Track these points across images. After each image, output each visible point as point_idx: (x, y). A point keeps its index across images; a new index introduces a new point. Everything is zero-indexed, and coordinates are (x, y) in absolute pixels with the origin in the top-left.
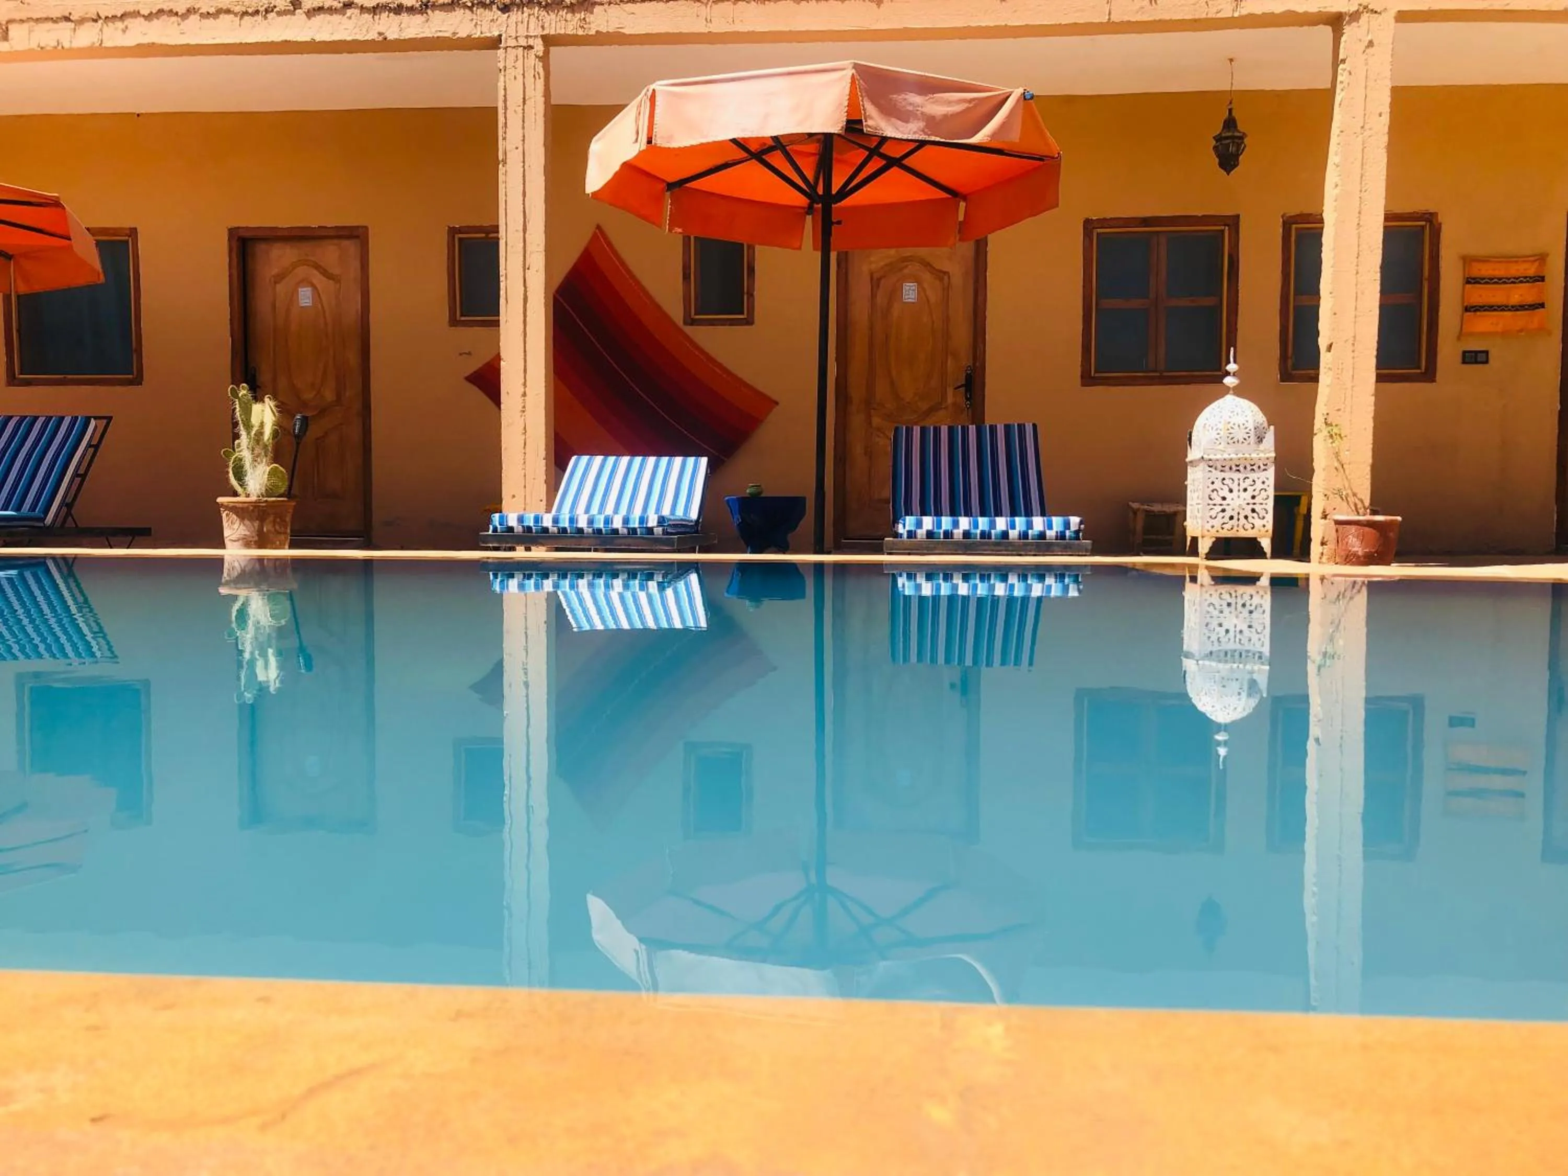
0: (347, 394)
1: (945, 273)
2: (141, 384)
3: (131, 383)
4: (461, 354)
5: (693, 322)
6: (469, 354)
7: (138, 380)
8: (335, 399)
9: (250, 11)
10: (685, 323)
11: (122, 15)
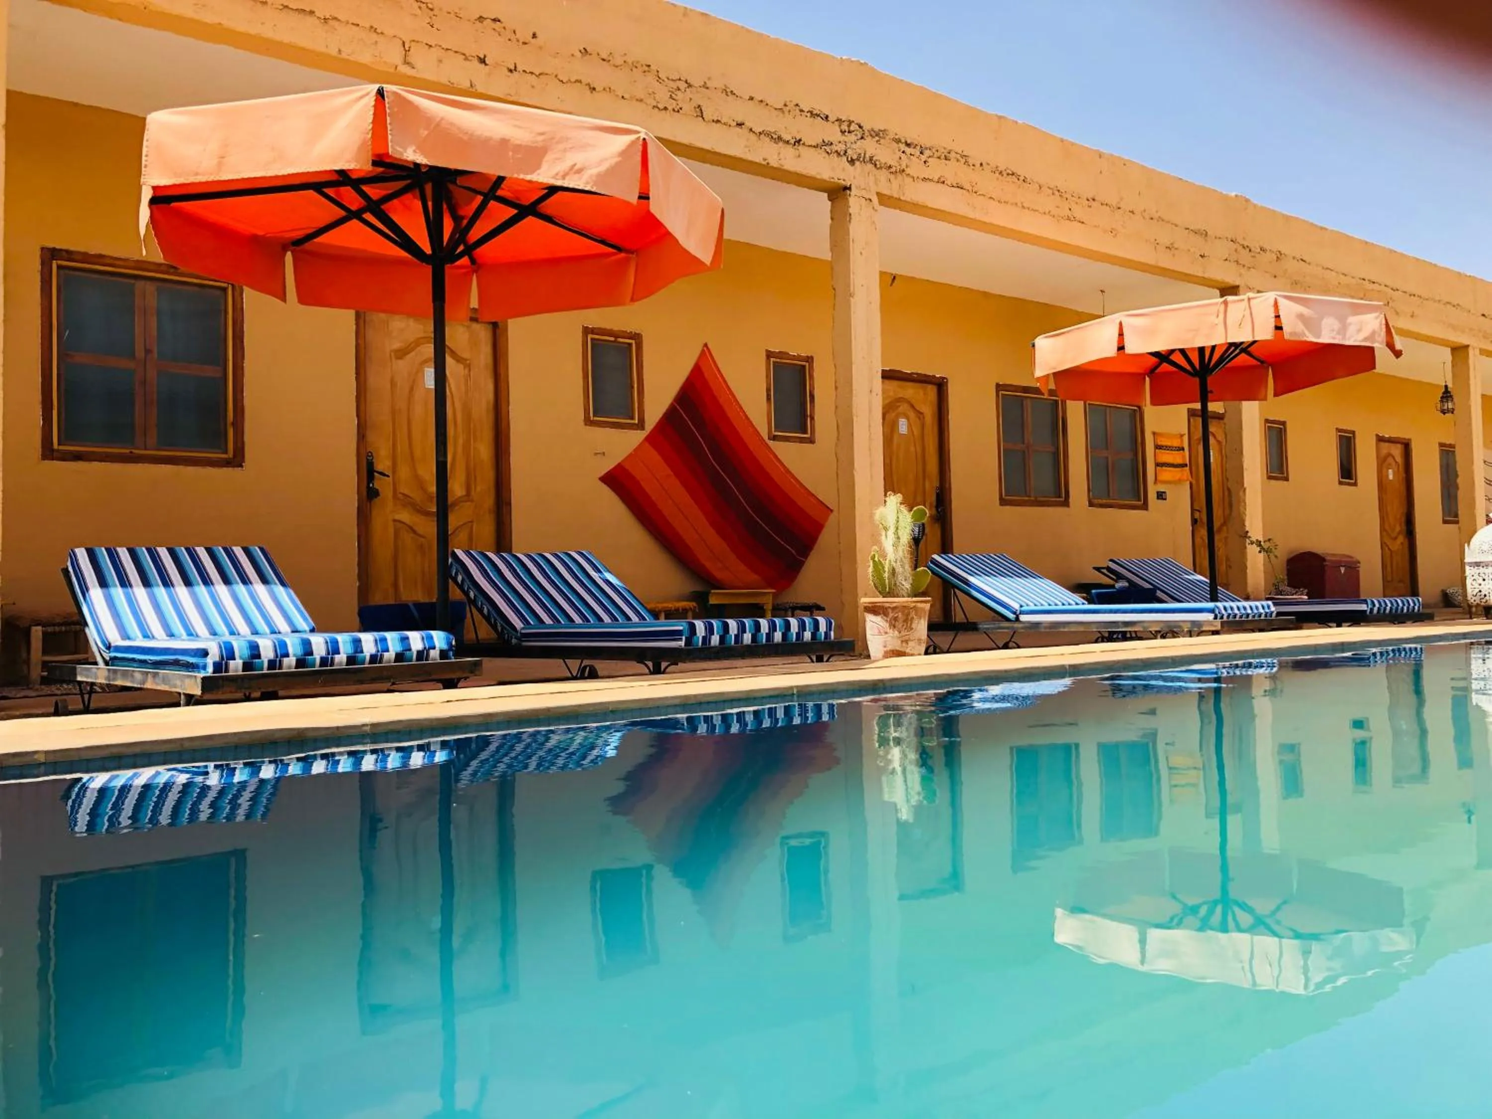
0: (479, 489)
1: (922, 413)
2: (241, 466)
3: (227, 463)
4: (596, 454)
5: (775, 438)
6: (604, 454)
7: (237, 460)
8: (464, 493)
9: (659, 106)
10: (769, 439)
11: (540, 74)
